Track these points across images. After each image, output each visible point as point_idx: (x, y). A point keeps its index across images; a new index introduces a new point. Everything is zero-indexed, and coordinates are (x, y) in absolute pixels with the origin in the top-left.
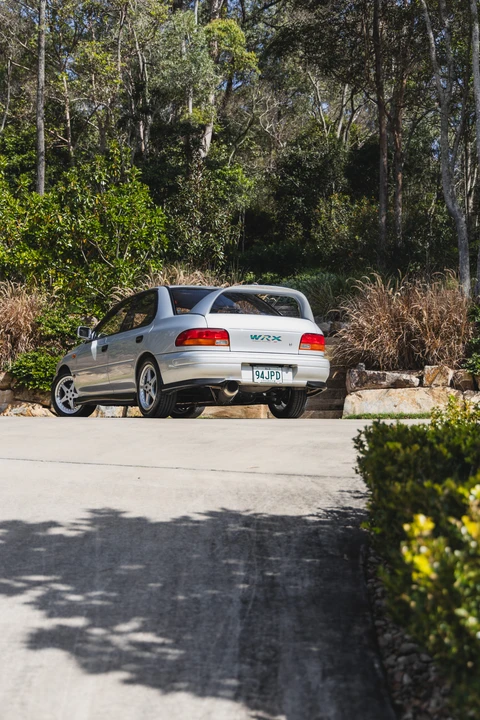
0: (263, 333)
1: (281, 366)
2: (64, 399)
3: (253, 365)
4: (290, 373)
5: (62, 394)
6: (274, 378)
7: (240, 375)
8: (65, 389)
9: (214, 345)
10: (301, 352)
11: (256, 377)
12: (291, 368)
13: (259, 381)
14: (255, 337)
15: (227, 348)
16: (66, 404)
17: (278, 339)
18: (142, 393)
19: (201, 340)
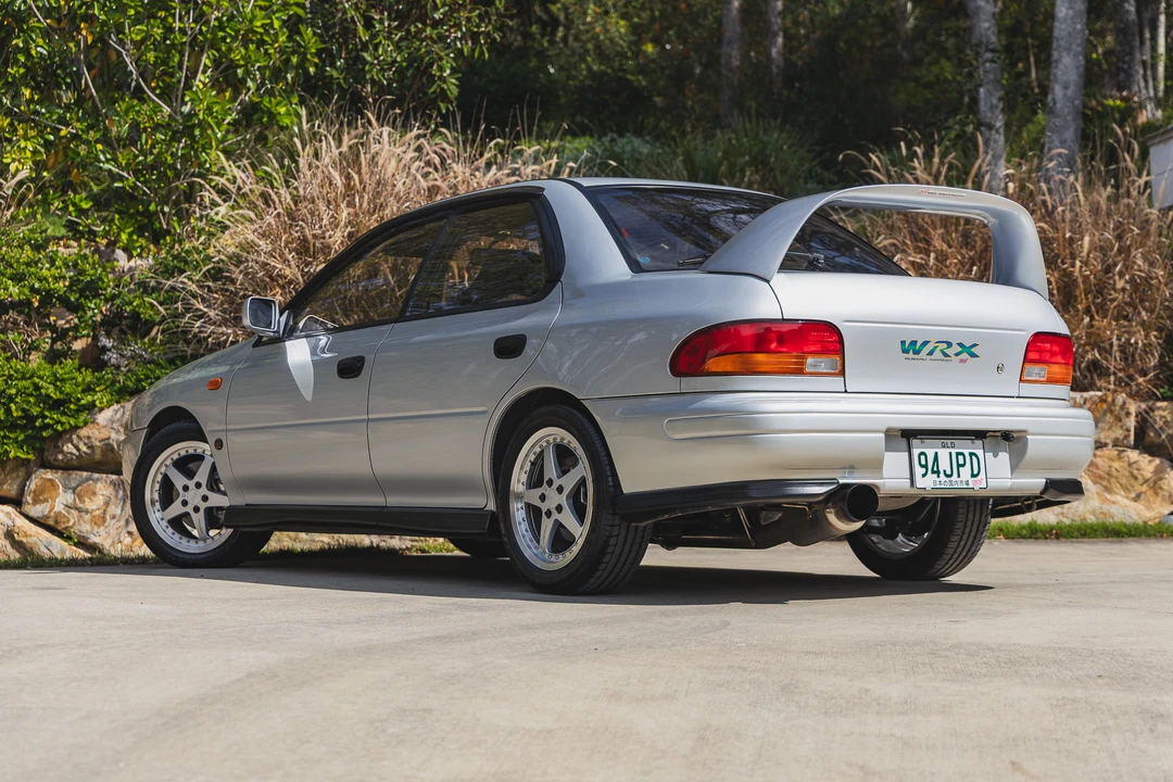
0: (933, 333)
1: (980, 435)
2: (176, 509)
3: (909, 435)
4: (1004, 457)
5: (168, 494)
6: (966, 472)
7: (876, 465)
8: (179, 480)
9: (800, 372)
10: (1027, 389)
11: (919, 471)
12: (1008, 439)
13: (927, 483)
14: (911, 348)
15: (837, 383)
16: (177, 524)
17: (969, 350)
18: (518, 513)
19: (760, 357)
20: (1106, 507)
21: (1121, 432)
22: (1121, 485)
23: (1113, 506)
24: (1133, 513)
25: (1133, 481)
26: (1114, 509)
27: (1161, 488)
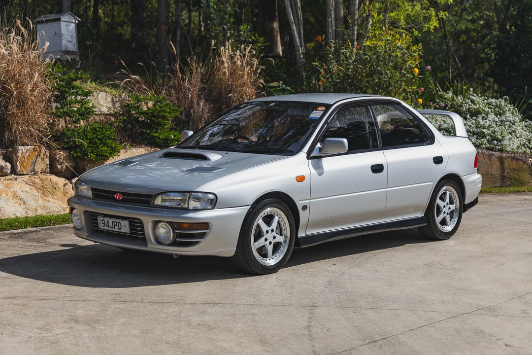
20: (46, 204)
21: (44, 166)
22: (49, 192)
23: (49, 203)
24: (58, 206)
25: (54, 190)
26: (49, 204)
27: (67, 193)
